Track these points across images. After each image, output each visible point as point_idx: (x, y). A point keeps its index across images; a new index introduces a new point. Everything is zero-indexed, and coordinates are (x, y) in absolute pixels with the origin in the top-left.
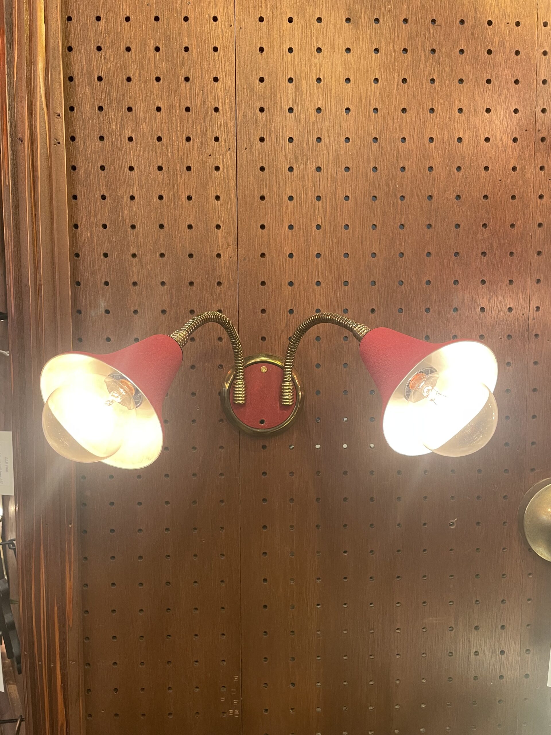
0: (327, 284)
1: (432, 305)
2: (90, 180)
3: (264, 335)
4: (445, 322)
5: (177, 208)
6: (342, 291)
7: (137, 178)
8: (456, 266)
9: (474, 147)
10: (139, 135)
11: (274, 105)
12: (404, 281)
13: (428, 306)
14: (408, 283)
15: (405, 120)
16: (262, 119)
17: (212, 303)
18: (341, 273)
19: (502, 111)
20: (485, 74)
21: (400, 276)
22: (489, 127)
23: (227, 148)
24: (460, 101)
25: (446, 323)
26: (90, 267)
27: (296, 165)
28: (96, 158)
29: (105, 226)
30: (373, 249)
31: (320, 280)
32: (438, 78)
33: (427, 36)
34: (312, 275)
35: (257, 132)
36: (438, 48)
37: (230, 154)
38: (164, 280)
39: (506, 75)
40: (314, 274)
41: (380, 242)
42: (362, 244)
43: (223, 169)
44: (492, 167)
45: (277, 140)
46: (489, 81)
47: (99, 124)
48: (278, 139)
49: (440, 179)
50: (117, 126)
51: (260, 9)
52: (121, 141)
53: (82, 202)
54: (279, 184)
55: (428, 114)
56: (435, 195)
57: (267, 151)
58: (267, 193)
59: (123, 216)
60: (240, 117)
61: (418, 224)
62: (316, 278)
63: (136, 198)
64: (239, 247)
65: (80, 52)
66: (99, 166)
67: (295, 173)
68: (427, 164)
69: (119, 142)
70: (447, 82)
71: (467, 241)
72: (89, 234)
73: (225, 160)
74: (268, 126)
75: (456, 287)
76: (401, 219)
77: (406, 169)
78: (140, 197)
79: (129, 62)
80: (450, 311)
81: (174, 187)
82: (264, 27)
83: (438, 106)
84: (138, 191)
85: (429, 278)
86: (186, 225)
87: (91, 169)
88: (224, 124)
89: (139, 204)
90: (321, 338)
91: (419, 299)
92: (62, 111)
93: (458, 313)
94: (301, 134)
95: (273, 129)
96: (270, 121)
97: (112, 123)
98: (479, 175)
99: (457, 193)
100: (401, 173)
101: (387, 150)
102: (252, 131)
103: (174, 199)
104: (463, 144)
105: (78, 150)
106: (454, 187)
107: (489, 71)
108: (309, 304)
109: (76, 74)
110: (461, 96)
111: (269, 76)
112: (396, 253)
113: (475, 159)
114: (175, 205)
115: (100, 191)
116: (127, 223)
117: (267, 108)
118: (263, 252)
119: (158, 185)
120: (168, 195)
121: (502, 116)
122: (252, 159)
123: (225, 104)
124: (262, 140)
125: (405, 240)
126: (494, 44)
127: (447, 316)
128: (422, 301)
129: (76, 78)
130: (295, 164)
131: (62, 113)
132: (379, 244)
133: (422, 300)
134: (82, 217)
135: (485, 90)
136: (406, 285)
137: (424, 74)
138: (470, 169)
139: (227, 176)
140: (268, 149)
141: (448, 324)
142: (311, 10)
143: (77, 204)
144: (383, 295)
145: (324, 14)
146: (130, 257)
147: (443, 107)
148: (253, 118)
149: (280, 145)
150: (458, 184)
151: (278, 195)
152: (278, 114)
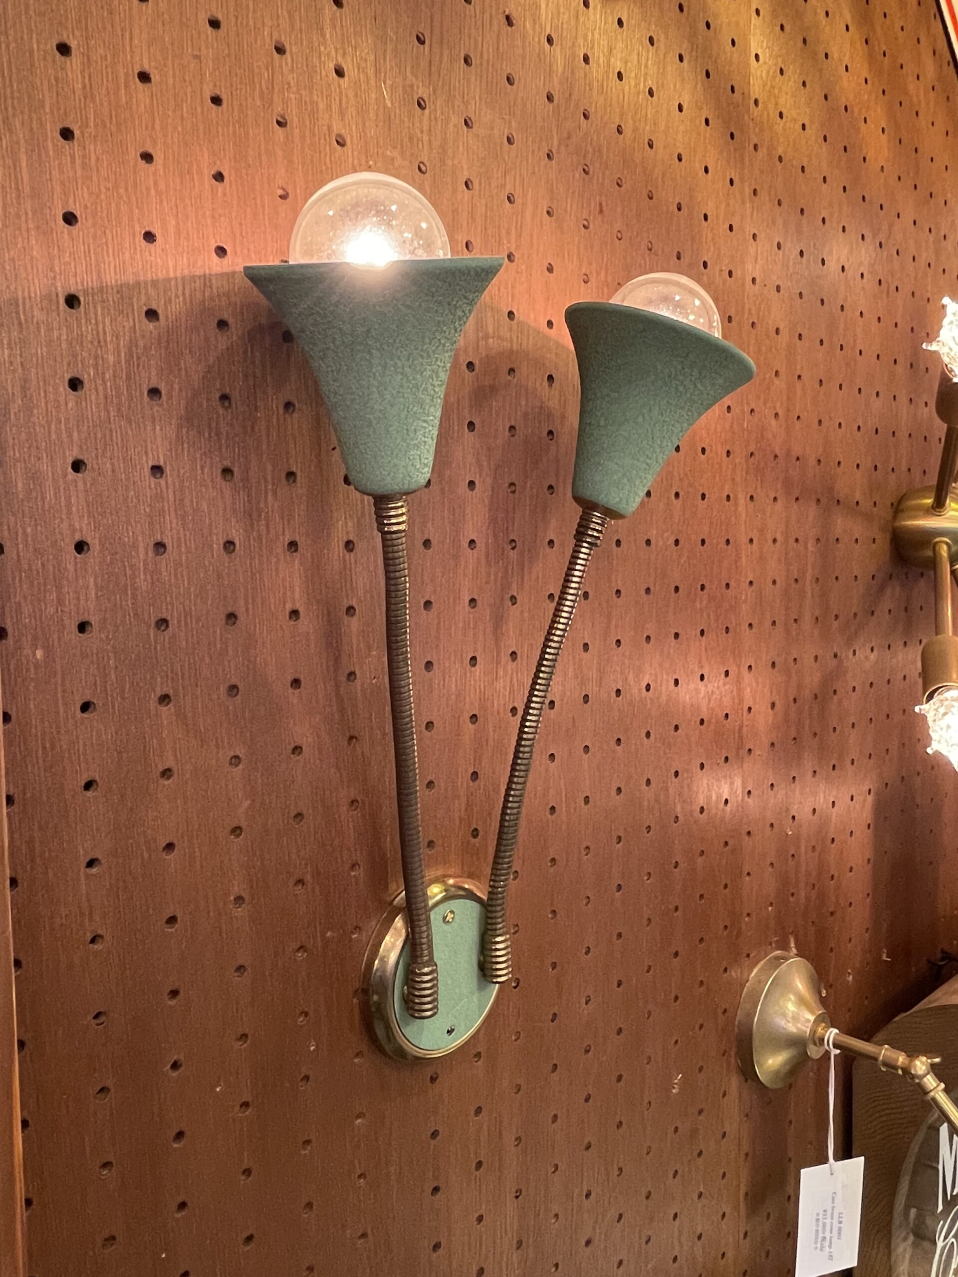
50: (119, 355)
79: (148, 189)
97: (106, 346)
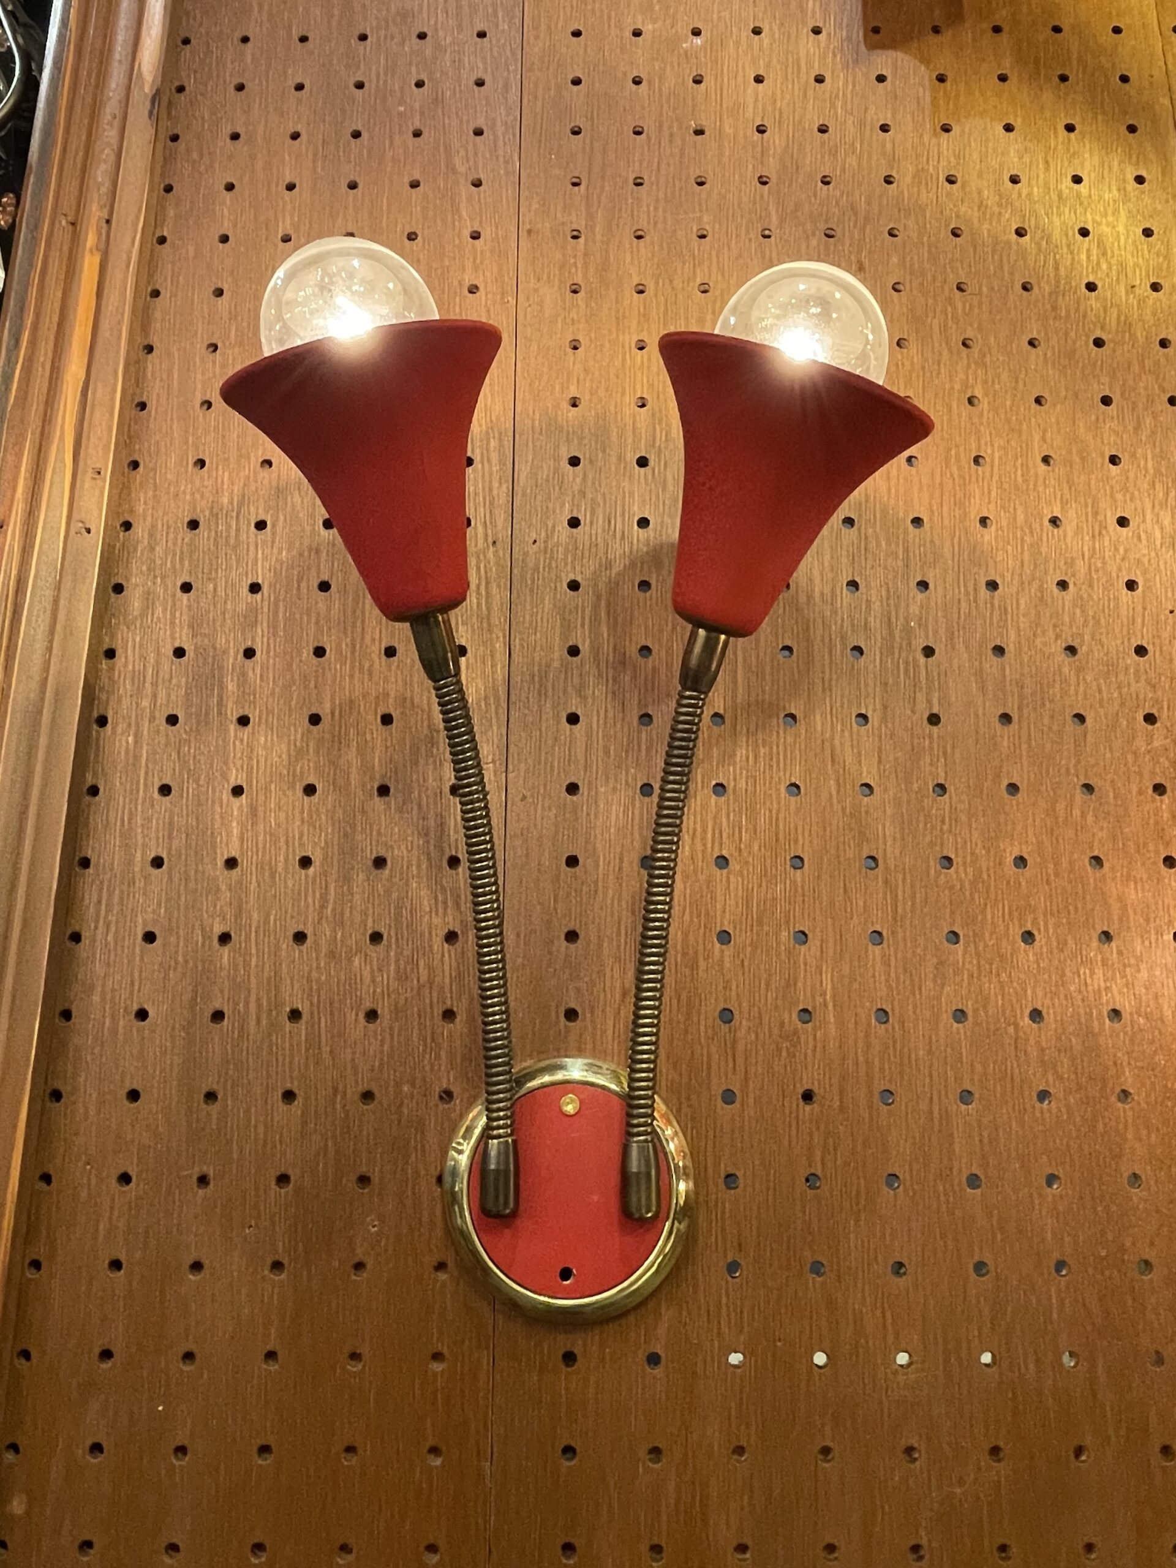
0: (747, 863)
1: (1038, 924)
2: (153, 615)
3: (572, 1005)
4: (1082, 972)
5: (357, 675)
6: (788, 882)
7: (266, 609)
8: (1090, 819)
9: (1093, 536)
10: (281, 518)
11: (604, 451)
12: (953, 856)
13: (1029, 927)
14: (964, 863)
15: (916, 479)
16: (574, 479)
17: (431, 912)
18: (781, 836)
19: (1150, 460)
20: (1096, 386)
21: (942, 844)
22: (1124, 496)
23: (490, 540)
24: (1044, 439)
25: (1085, 973)
26: (123, 820)
27: (658, 577)
28: (174, 567)
29: (172, 720)
30: (864, 774)
31: (725, 853)
32: (986, 394)
33: (950, 315)
34: (704, 839)
35: (562, 506)
36: (979, 337)
37: (496, 552)
38: (309, 854)
39: (1146, 388)
40: (709, 835)
41: (880, 757)
42: (833, 761)
43: (478, 587)
44: (1146, 580)
45: (609, 522)
46: (1106, 401)
47: (193, 494)
48: (613, 522)
49: (1018, 608)
51: (573, 270)
52: (238, 530)
53: (126, 665)
54: (616, 620)
55: (970, 468)
56: (1011, 645)
57: (587, 548)
58: (584, 641)
59: (221, 698)
60: (523, 476)
61: (977, 716)
62: (717, 848)
63: (258, 653)
64: (510, 767)
65: (169, 355)
66: (179, 584)
67: (654, 596)
68: (982, 574)
69: (233, 533)
70: (1008, 403)
71: (1108, 755)
72: (130, 739)
73: (482, 566)
74: (589, 496)
75: (1098, 875)
76: (929, 702)
77: (931, 586)
78: (268, 652)
80: (1091, 939)
81: (354, 626)
82: (582, 304)
83: (993, 452)
84: (265, 639)
85: (1021, 850)
86: (376, 714)
87: (160, 590)
88: (484, 489)
89: (265, 667)
90: (736, 1013)
91: (1000, 906)
92: (107, 465)
93: (1113, 944)
94: (667, 511)
95: (600, 500)
96: (593, 483)
98: (1116, 599)
99: (1066, 640)
100: (920, 596)
101: (878, 545)
102: (551, 506)
103: (353, 652)
104: (1065, 531)
105: (135, 550)
106: (1055, 626)
107: (1105, 379)
108: (699, 916)
109: (155, 397)
110: (1045, 431)
111: (592, 394)
112: (926, 784)
113: (1099, 565)
114: (352, 667)
115: (173, 638)
116: (229, 712)
117: (587, 456)
118: (573, 779)
119: (317, 622)
120: (339, 645)
121: (1151, 471)
122: (550, 564)
123: (488, 450)
124: (574, 523)
125: (945, 753)
126: (1107, 327)
127: (1084, 953)
128: (1010, 913)
129: (152, 406)
130: (654, 576)
131: (106, 470)
132: (880, 762)
133: (1010, 908)
134: (120, 698)
135: (1101, 418)
136: (961, 869)
137: (952, 388)
138: (1091, 586)
139: (487, 602)
140: (587, 543)
141: (1091, 977)
142: (686, 269)
143: (112, 669)
144: (900, 893)
145: (714, 277)
146: (226, 795)
147: (1006, 454)
148: (554, 478)
149: (618, 535)
150: (1067, 619)
151: (611, 646)
152: (613, 469)
